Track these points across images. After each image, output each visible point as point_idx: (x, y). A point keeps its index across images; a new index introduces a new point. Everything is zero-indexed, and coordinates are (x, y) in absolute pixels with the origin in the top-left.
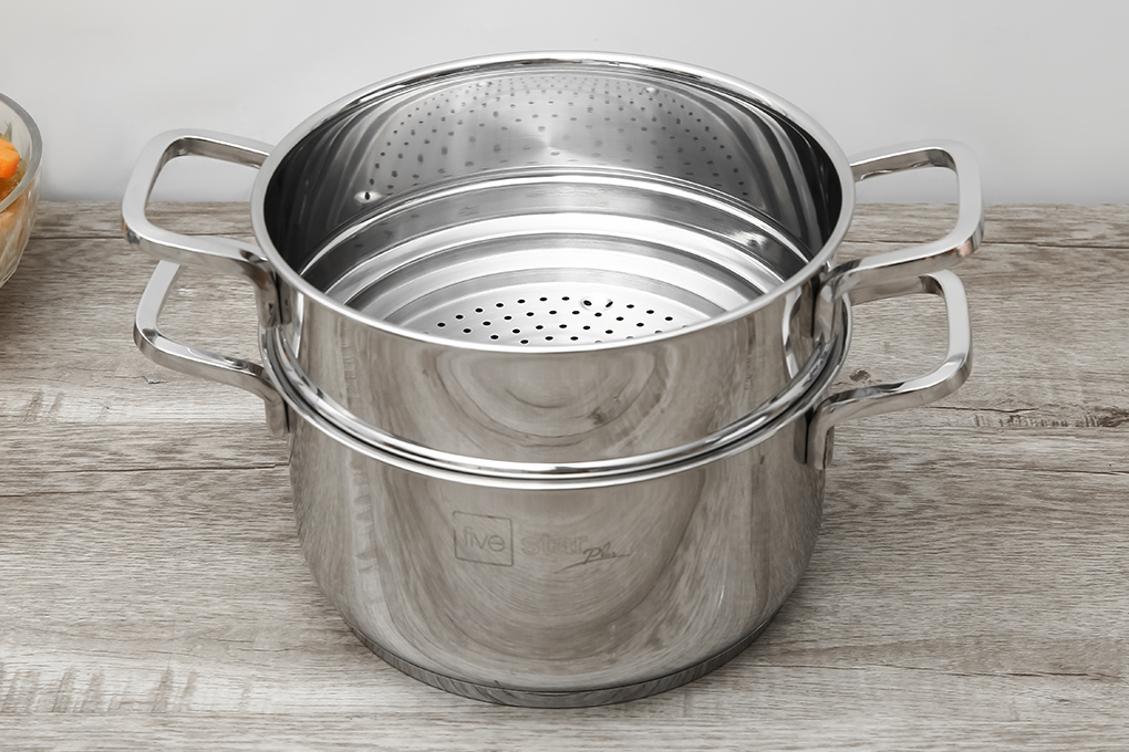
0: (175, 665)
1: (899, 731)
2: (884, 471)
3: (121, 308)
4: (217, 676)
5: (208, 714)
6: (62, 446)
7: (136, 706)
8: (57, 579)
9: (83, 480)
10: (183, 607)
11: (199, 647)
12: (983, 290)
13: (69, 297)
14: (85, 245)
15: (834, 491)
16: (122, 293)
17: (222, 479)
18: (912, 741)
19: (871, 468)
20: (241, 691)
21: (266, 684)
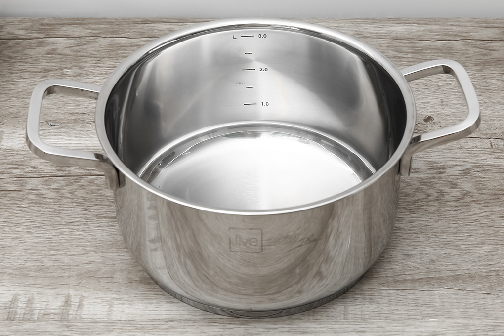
0: (72, 292)
1: (458, 326)
2: (443, 175)
3: (32, 81)
4: (95, 298)
5: (91, 320)
6: (5, 163)
7: (52, 316)
8: (6, 242)
9: (16, 183)
10: (75, 257)
11: (84, 281)
12: (491, 68)
13: (4, 75)
14: (11, 43)
15: (417, 187)
16: (33, 72)
17: (91, 182)
18: (465, 332)
19: (436, 173)
20: (108, 307)
21: (121, 302)
